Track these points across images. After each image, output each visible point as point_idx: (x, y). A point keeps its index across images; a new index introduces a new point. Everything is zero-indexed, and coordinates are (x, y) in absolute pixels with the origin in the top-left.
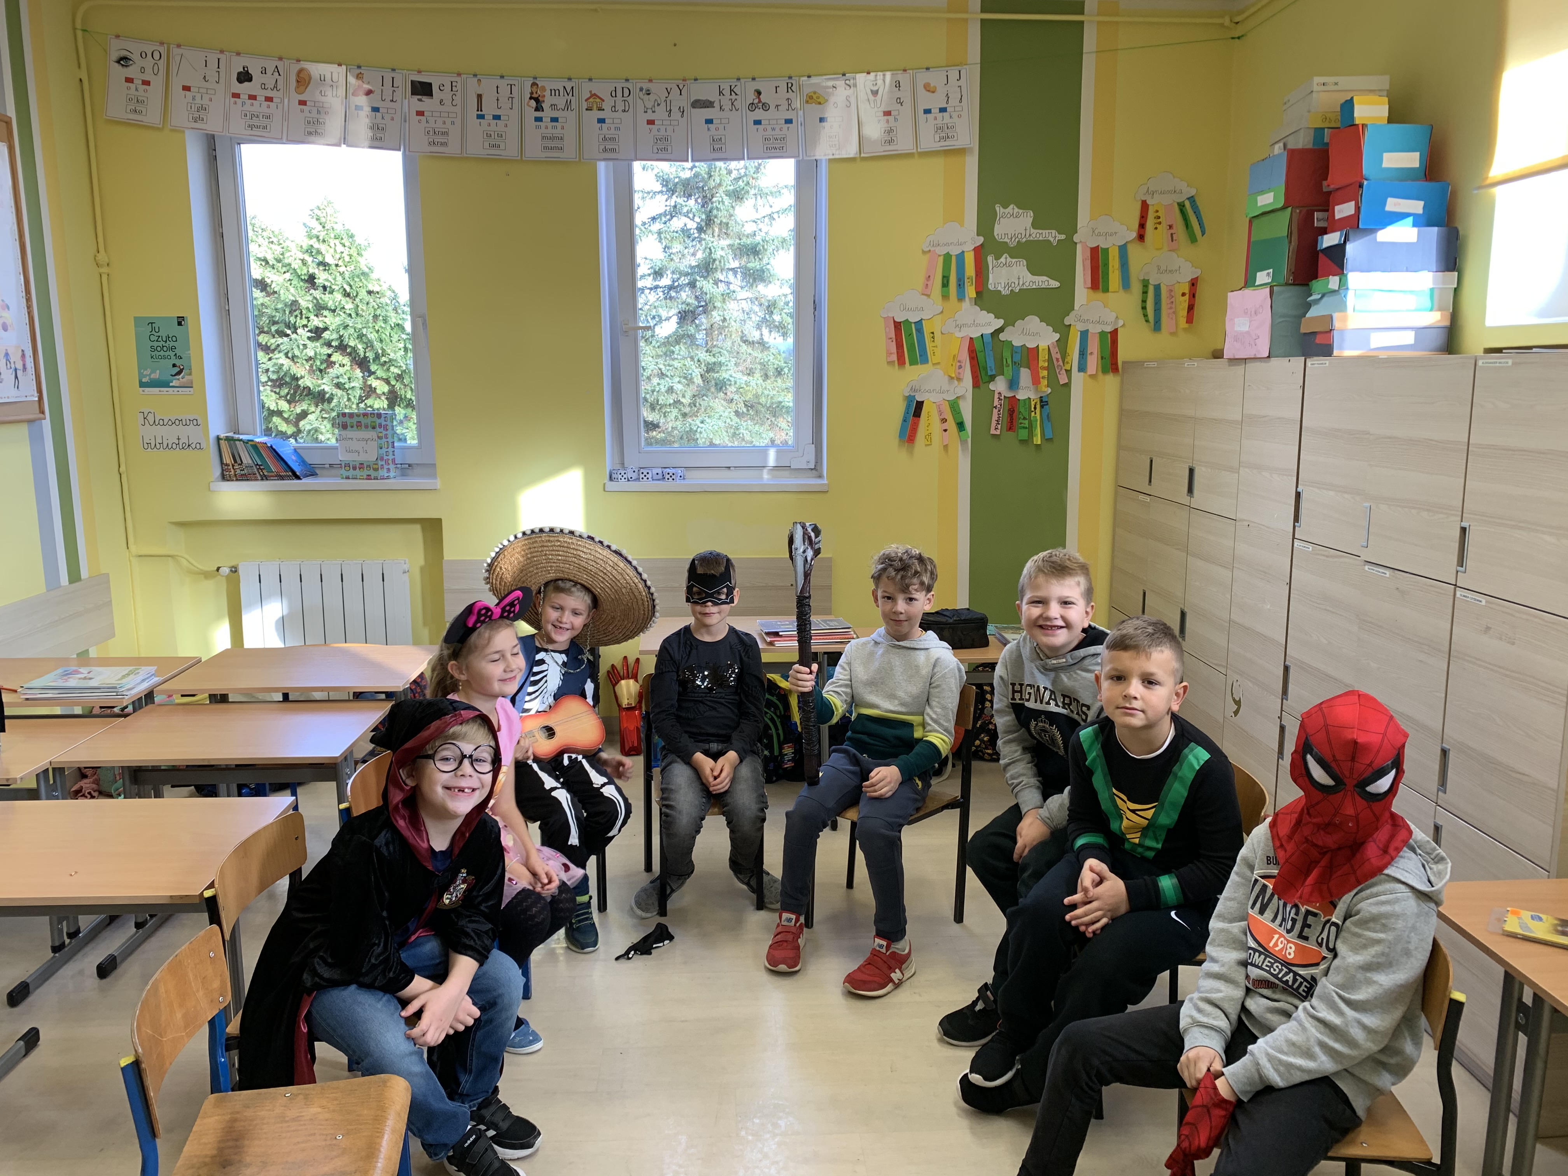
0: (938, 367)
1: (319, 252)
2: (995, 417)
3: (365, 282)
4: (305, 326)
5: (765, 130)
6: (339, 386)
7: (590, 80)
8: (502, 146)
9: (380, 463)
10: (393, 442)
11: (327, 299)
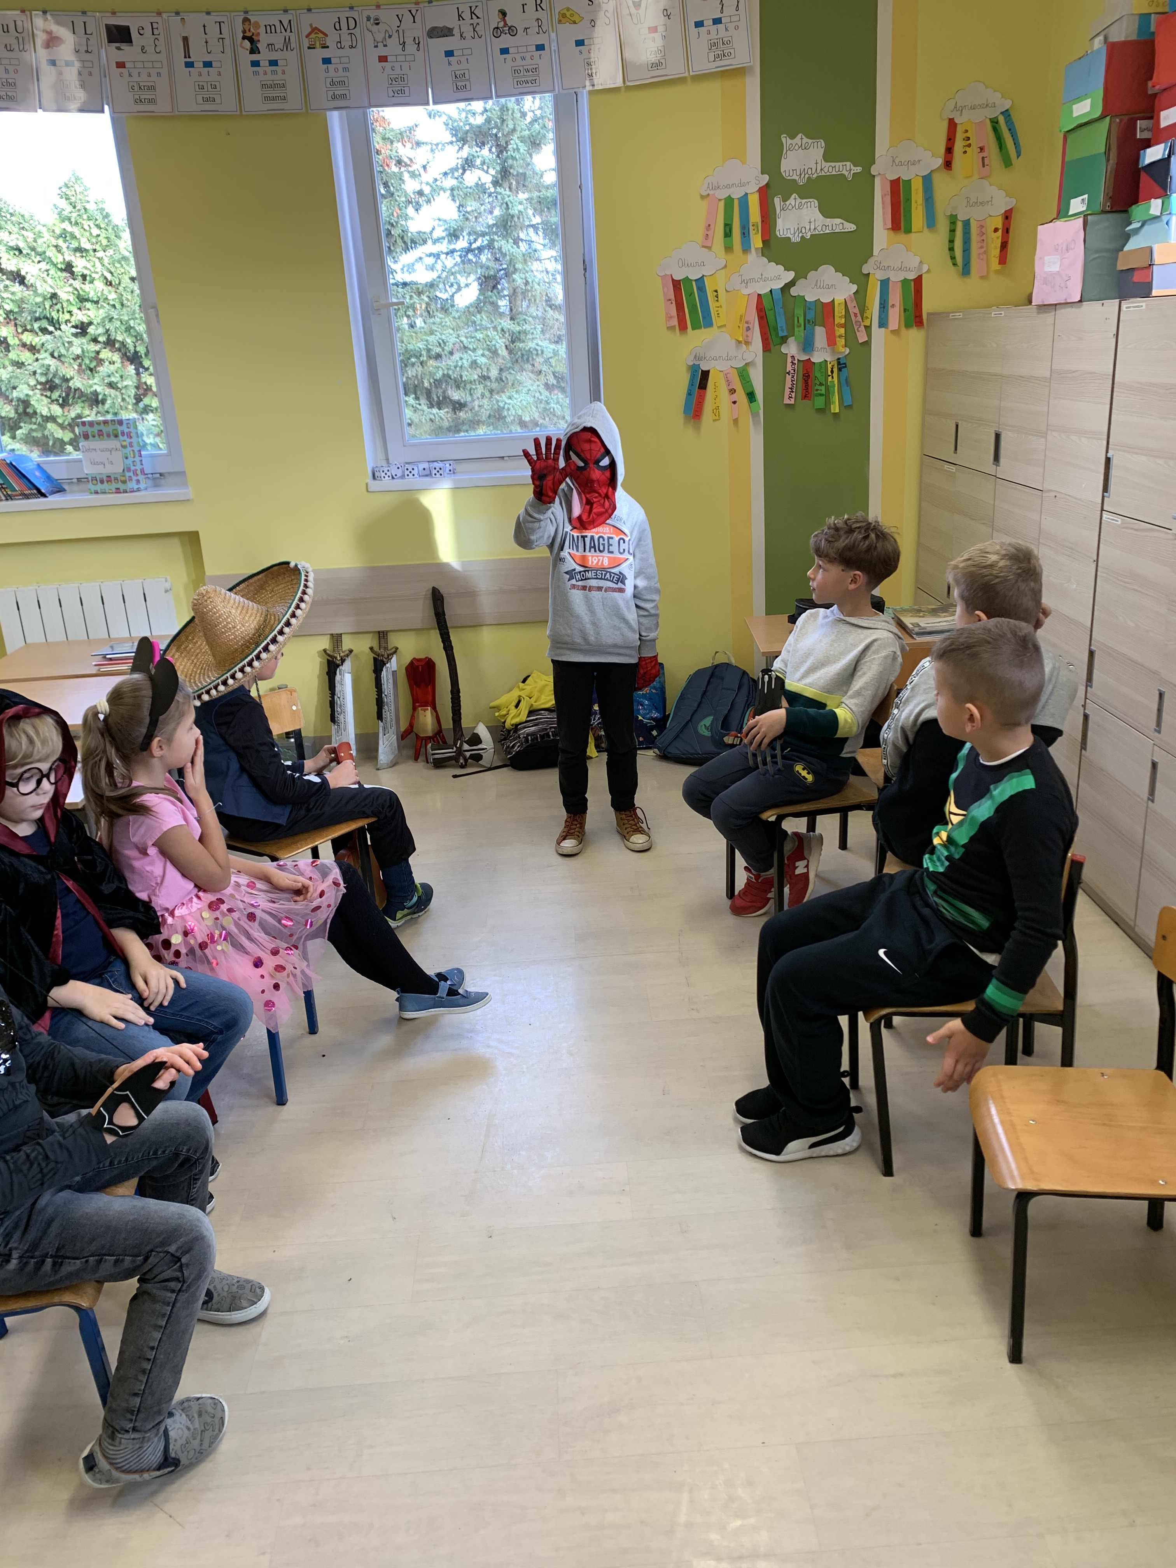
0: (723, 329)
1: (74, 237)
2: (788, 384)
4: (68, 321)
5: (514, 60)
6: (111, 385)
7: (309, 10)
8: (217, 99)
9: (128, 474)
10: (140, 451)
11: (87, 290)
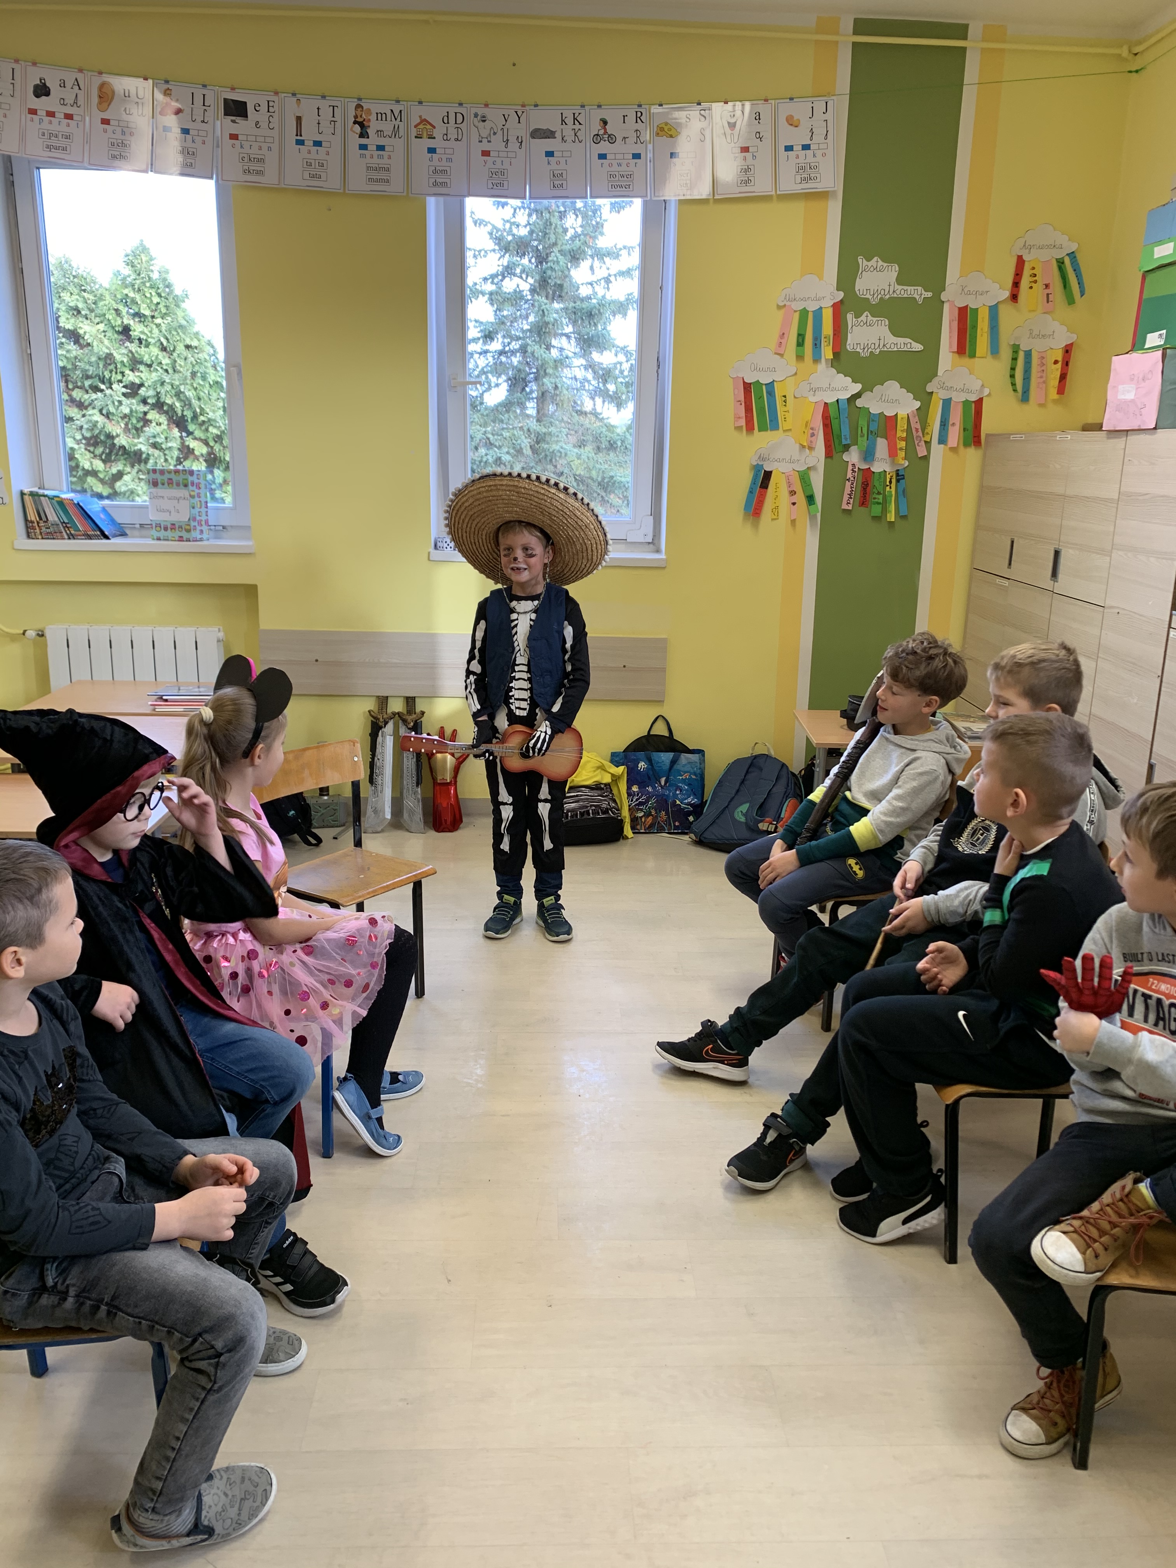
0: (787, 434)
1: (134, 302)
2: (848, 490)
3: (183, 336)
4: (120, 381)
5: (611, 165)
6: (155, 446)
7: (420, 103)
8: (323, 175)
9: (193, 524)
10: (206, 502)
11: (143, 353)
